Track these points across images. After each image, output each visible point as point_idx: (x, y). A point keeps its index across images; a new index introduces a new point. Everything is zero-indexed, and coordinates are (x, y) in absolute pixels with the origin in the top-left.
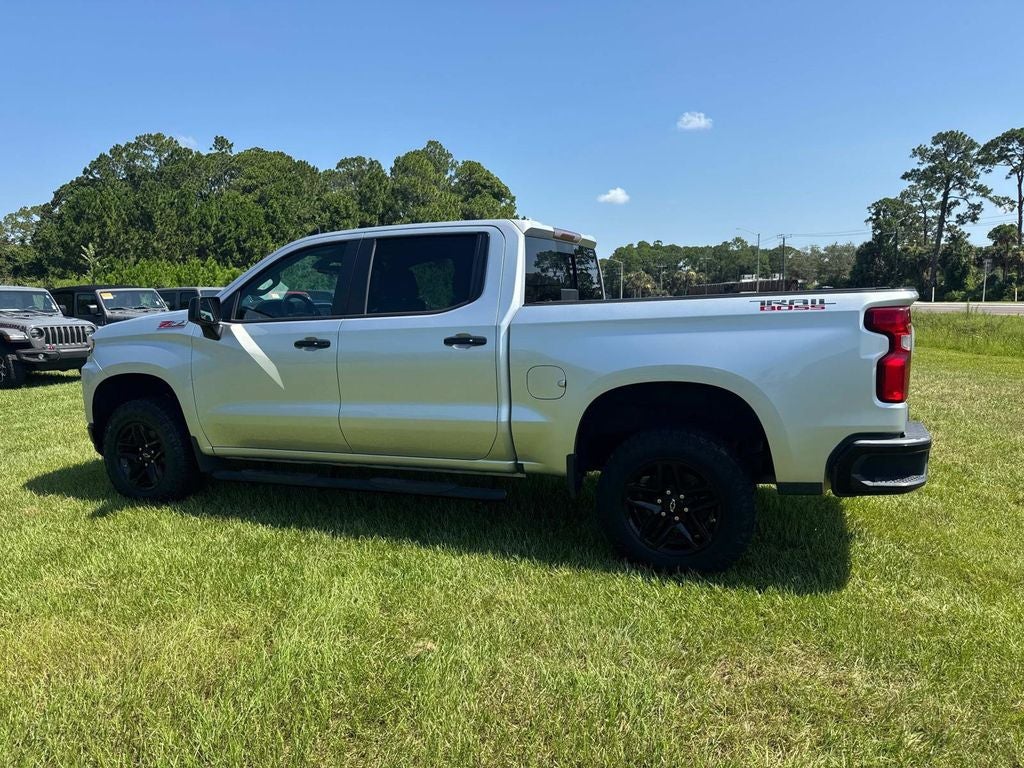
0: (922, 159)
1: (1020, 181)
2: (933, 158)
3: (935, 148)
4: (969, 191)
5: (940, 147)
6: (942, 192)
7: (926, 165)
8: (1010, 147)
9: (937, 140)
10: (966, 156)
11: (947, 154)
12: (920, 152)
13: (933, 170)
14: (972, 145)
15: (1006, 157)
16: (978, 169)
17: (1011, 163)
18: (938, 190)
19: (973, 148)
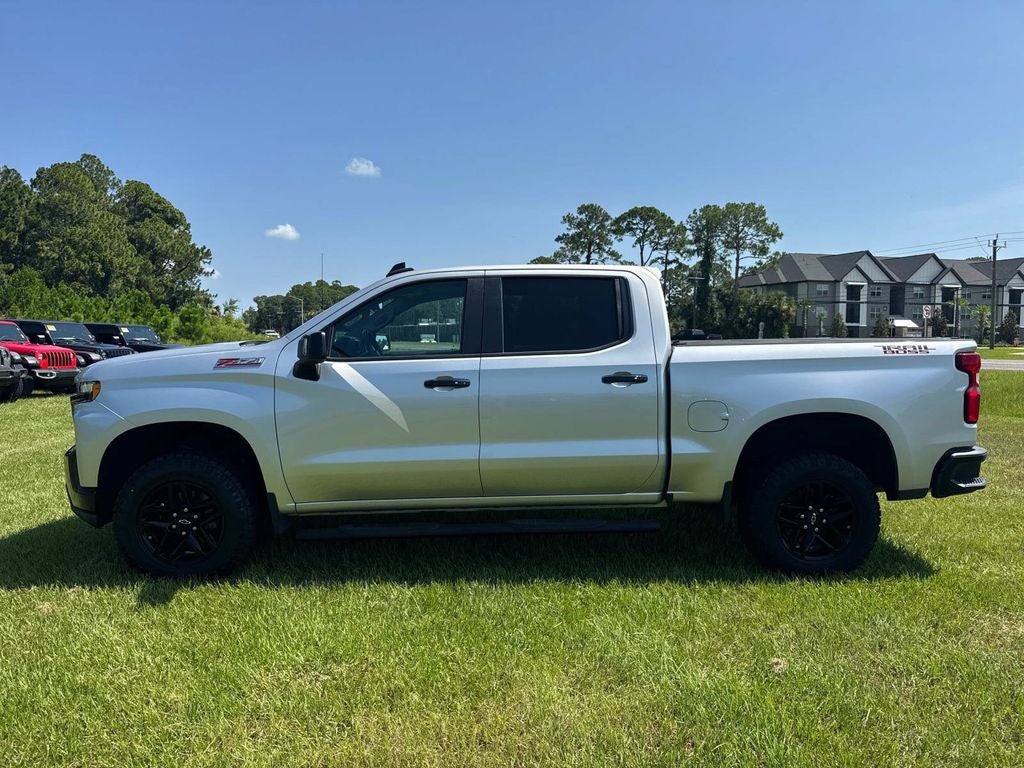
0: (570, 225)
1: (642, 250)
2: (579, 225)
3: (580, 217)
4: (605, 255)
5: (583, 216)
6: (586, 254)
7: (572, 232)
8: (635, 222)
9: (582, 209)
10: (602, 227)
11: (589, 223)
12: (568, 219)
13: (579, 235)
14: (607, 217)
15: (631, 229)
16: (612, 237)
17: (634, 235)
18: (582, 253)
19: (607, 220)
